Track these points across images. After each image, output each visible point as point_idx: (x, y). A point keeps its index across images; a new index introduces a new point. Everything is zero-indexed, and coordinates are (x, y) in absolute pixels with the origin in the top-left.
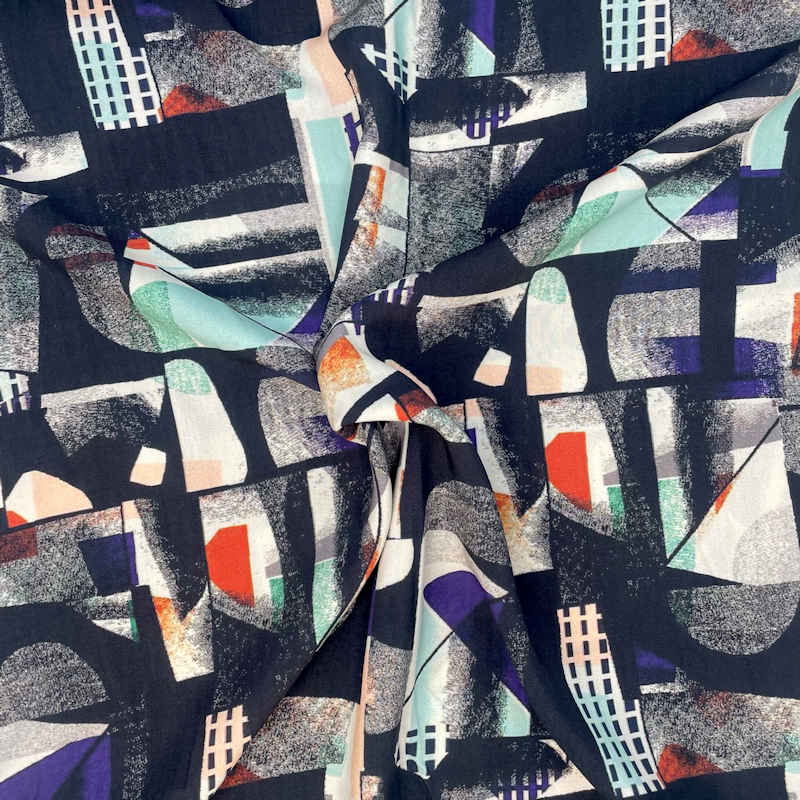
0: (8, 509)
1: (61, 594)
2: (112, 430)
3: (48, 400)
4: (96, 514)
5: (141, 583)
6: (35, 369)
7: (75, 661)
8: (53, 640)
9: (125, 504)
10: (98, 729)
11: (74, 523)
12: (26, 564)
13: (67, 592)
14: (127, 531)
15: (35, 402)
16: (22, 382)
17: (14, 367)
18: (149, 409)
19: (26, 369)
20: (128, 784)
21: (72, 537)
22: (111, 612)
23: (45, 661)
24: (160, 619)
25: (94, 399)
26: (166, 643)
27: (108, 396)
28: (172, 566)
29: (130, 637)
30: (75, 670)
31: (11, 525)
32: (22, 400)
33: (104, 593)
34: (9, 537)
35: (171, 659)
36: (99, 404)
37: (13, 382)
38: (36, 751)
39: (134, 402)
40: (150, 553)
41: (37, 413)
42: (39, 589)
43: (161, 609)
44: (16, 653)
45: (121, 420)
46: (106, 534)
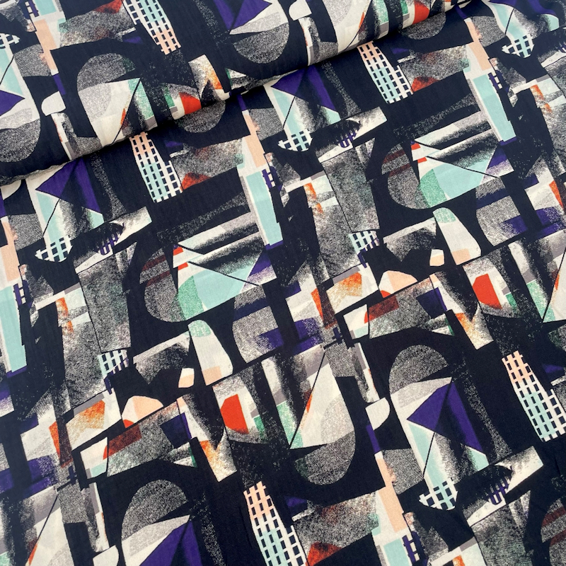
0: (381, 290)
1: (414, 323)
2: (417, 245)
3: (386, 240)
4: (420, 283)
5: (448, 309)
6: (378, 228)
7: (430, 351)
8: (416, 344)
9: (431, 276)
10: (447, 381)
11: (411, 290)
12: (395, 312)
13: (416, 321)
14: (435, 287)
15: (381, 241)
16: (373, 234)
17: (369, 229)
18: (431, 233)
19: (374, 228)
20: (471, 400)
21: (412, 296)
22: (439, 325)
23: (414, 355)
24: (461, 323)
25: (406, 234)
26: (467, 333)
27: (412, 232)
28: (460, 298)
29: (450, 334)
30: (431, 355)
31: (384, 297)
32: (375, 241)
33: (433, 317)
34: (385, 302)
35: (471, 340)
36: (408, 236)
37: (370, 234)
38: (425, 395)
39: (423, 231)
40: (448, 295)
41: (383, 246)
42: (404, 322)
43: (460, 318)
44: (401, 353)
45: (420, 240)
46: (426, 291)
